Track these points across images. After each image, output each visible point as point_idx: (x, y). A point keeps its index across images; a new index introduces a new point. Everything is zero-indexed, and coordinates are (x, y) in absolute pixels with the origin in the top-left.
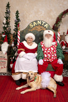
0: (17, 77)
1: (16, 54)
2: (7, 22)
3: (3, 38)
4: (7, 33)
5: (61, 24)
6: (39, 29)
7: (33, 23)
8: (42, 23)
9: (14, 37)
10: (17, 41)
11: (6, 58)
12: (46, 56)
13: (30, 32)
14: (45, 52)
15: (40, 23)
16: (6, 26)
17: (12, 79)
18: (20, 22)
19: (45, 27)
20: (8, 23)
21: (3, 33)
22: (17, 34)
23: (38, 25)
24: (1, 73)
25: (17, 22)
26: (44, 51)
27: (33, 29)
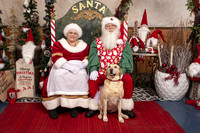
0: (51, 105)
1: (50, 63)
2: (30, 3)
3: (25, 34)
4: (32, 24)
5: (130, 6)
6: (89, 16)
7: (77, 4)
8: (95, 5)
9: (44, 31)
10: (51, 39)
11: (32, 70)
12: (103, 65)
13: (74, 22)
14: (103, 58)
15: (92, 5)
16: (29, 11)
17: (43, 108)
18: (54, 4)
19: (101, 13)
20: (32, 6)
21: (24, 24)
22: (50, 26)
23: (87, 9)
24: (24, 98)
25: (49, 3)
26: (100, 57)
27: (79, 16)
